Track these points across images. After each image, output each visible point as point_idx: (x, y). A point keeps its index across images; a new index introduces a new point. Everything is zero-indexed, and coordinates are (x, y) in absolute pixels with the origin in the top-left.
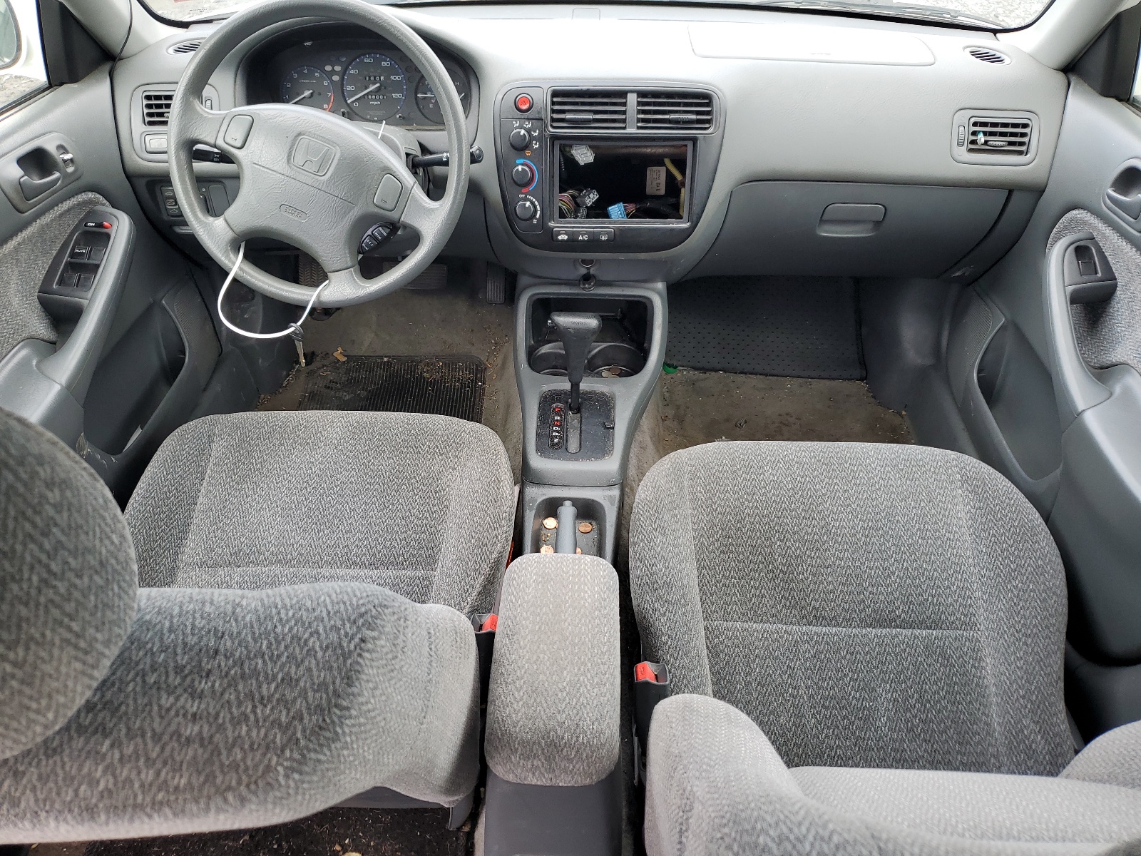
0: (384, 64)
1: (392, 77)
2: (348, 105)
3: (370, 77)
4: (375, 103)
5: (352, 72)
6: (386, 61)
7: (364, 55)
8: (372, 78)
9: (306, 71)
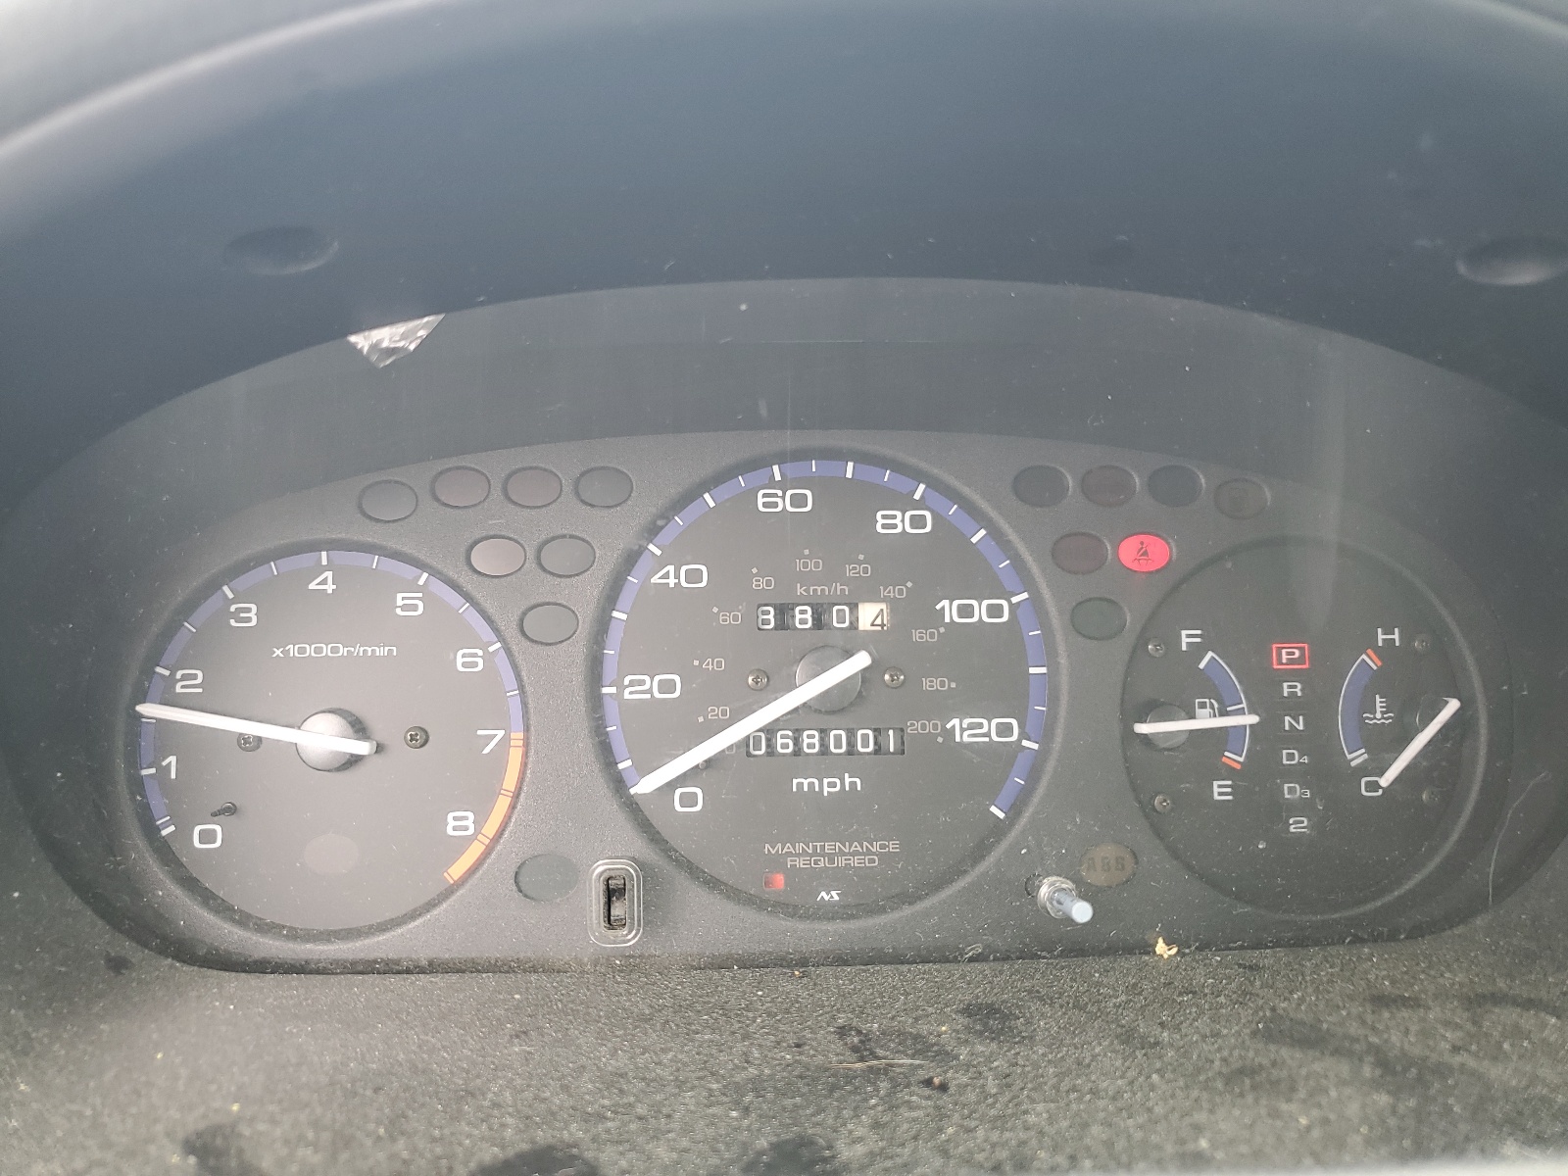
0: (892, 522)
1: (949, 609)
2: (633, 808)
3: (784, 612)
4: (829, 787)
5: (670, 576)
6: (905, 502)
7: (756, 464)
8: (803, 617)
9: (325, 583)
